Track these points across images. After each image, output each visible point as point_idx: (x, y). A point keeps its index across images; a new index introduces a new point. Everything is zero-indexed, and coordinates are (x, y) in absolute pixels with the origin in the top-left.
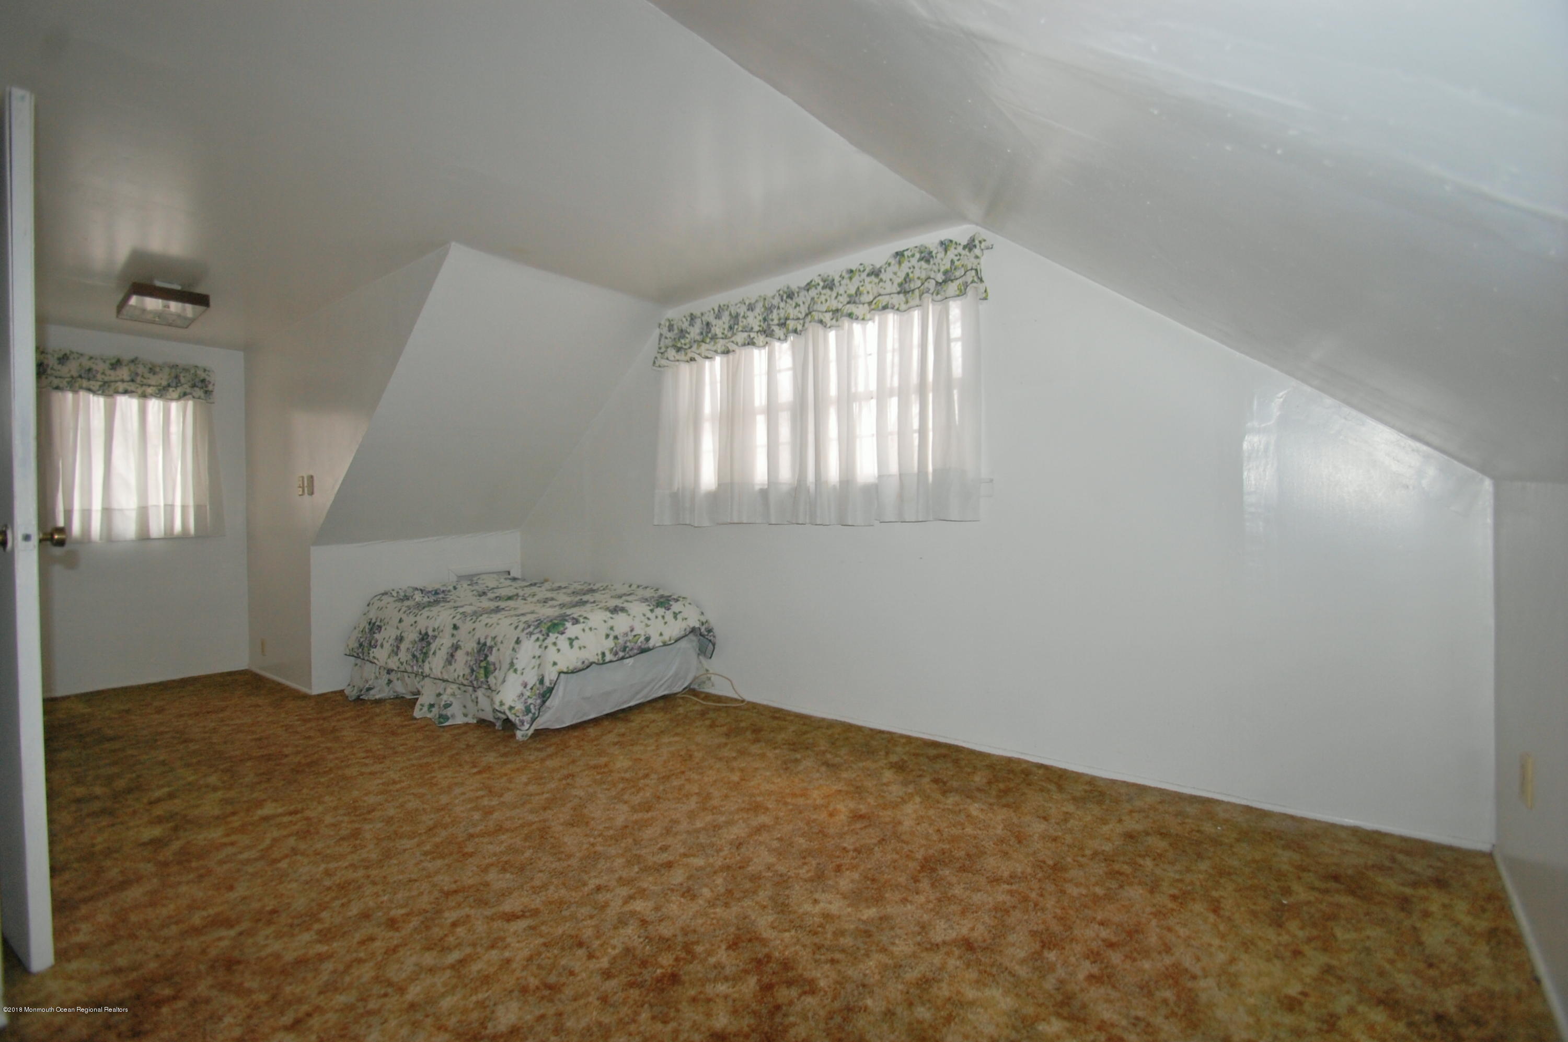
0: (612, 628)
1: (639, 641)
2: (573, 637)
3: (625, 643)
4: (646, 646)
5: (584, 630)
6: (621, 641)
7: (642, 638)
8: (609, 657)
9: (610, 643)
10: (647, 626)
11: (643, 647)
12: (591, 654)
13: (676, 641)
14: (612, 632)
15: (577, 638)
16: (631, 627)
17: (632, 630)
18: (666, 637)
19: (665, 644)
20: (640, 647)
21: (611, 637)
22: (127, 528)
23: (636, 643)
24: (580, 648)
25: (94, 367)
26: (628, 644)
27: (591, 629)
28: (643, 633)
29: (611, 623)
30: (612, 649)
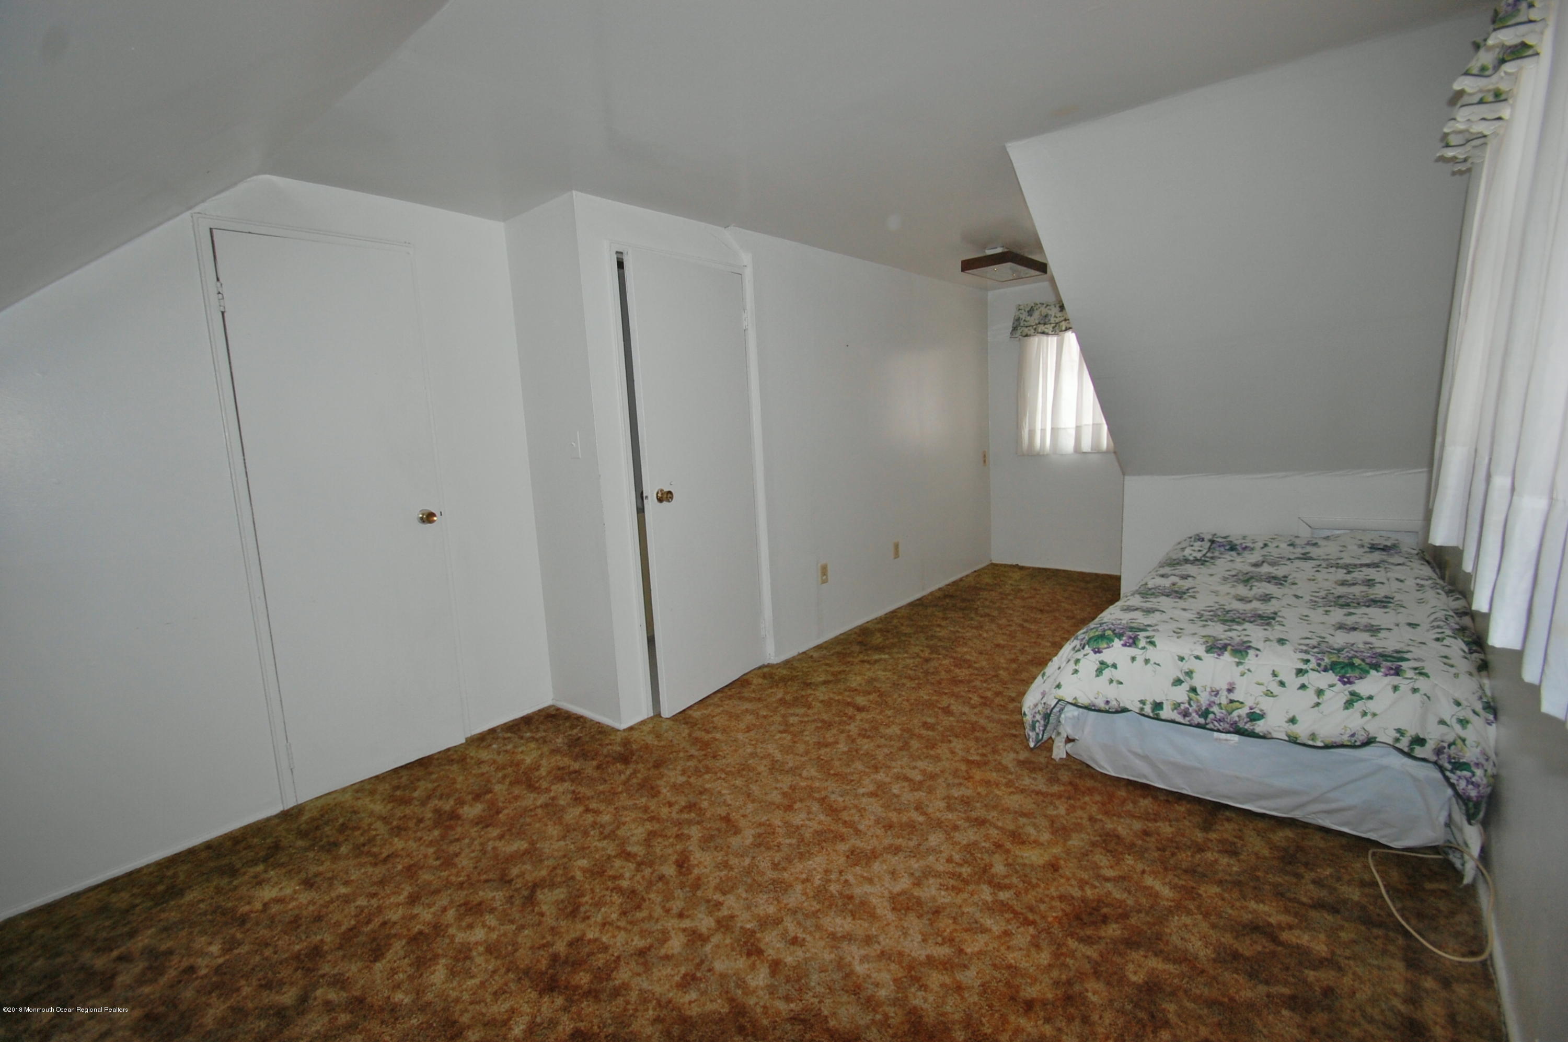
0: (1189, 674)
1: (1235, 714)
2: (1109, 662)
3: (1210, 705)
4: (1248, 726)
5: (1133, 659)
6: (1204, 698)
7: (1244, 711)
8: (1166, 713)
9: (1181, 694)
10: (1269, 694)
11: (1241, 725)
12: (1129, 697)
13: (1327, 747)
14: (1188, 678)
15: (1114, 666)
16: (1230, 684)
17: (1230, 691)
18: (1301, 730)
19: (1293, 740)
20: (1236, 723)
21: (1185, 687)
22: (1067, 444)
23: (1230, 713)
24: (1111, 681)
25: (1050, 312)
26: (1215, 709)
27: (1147, 661)
28: (1249, 702)
29: (1191, 664)
30: (1179, 704)
